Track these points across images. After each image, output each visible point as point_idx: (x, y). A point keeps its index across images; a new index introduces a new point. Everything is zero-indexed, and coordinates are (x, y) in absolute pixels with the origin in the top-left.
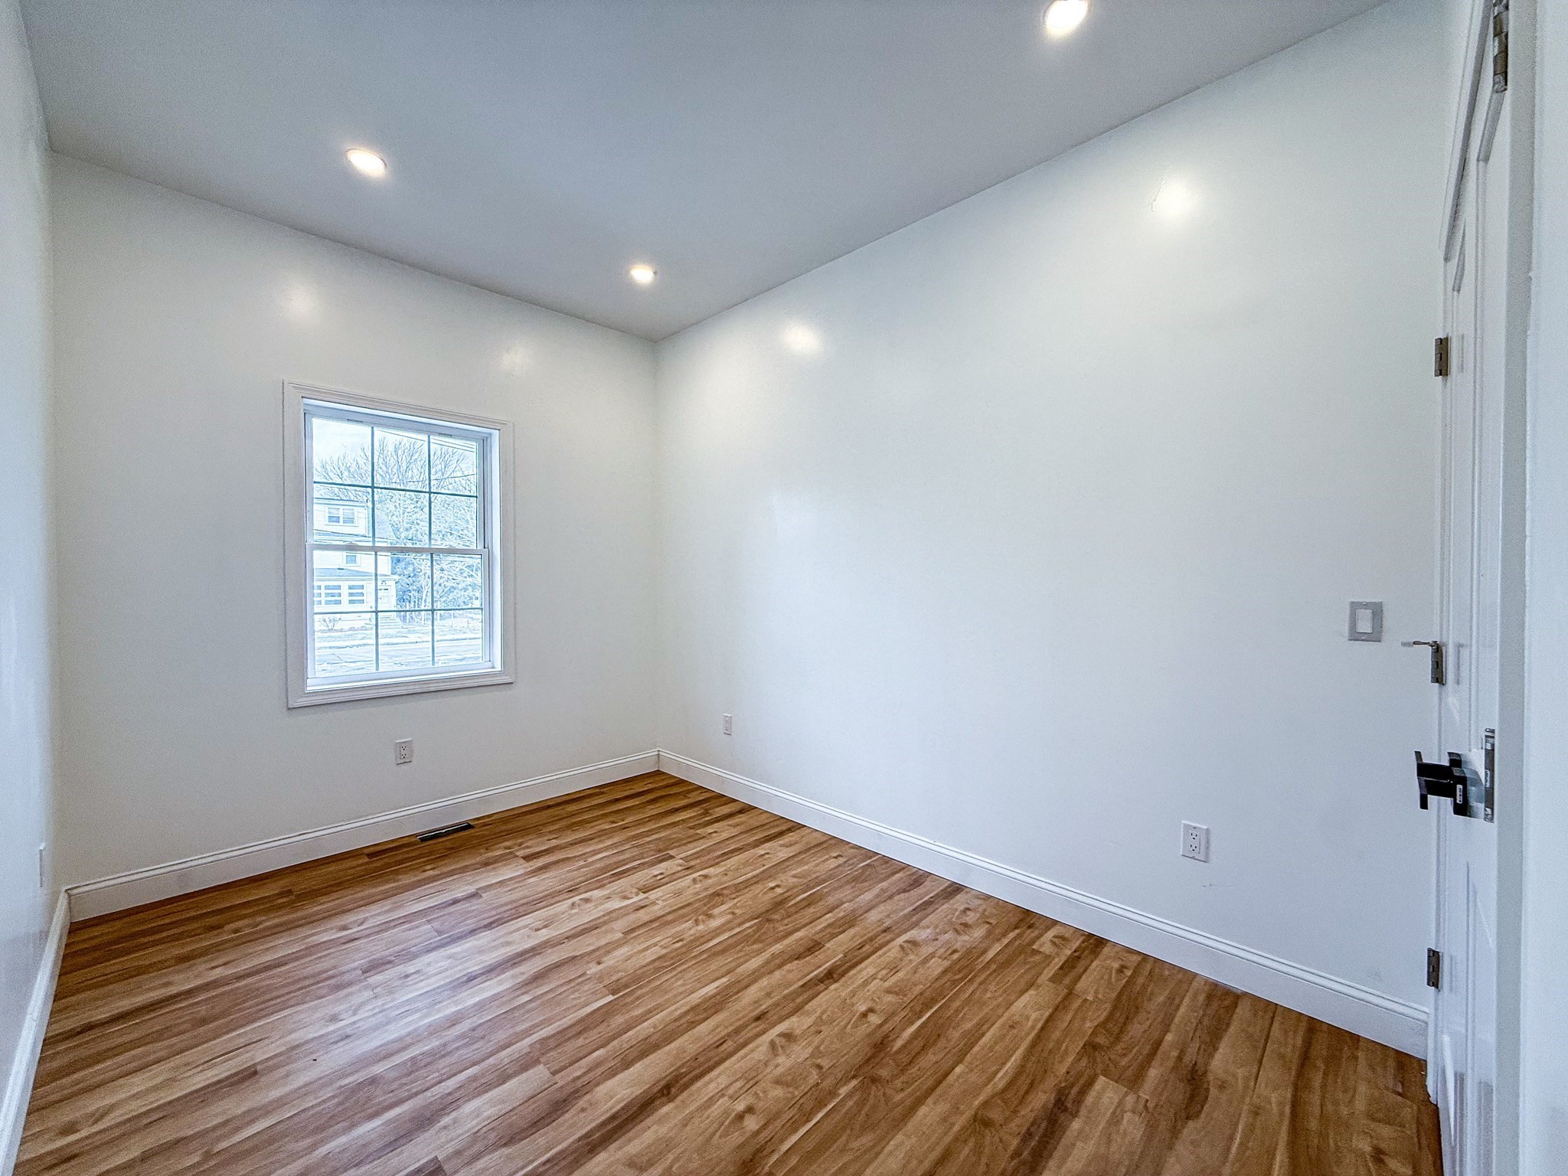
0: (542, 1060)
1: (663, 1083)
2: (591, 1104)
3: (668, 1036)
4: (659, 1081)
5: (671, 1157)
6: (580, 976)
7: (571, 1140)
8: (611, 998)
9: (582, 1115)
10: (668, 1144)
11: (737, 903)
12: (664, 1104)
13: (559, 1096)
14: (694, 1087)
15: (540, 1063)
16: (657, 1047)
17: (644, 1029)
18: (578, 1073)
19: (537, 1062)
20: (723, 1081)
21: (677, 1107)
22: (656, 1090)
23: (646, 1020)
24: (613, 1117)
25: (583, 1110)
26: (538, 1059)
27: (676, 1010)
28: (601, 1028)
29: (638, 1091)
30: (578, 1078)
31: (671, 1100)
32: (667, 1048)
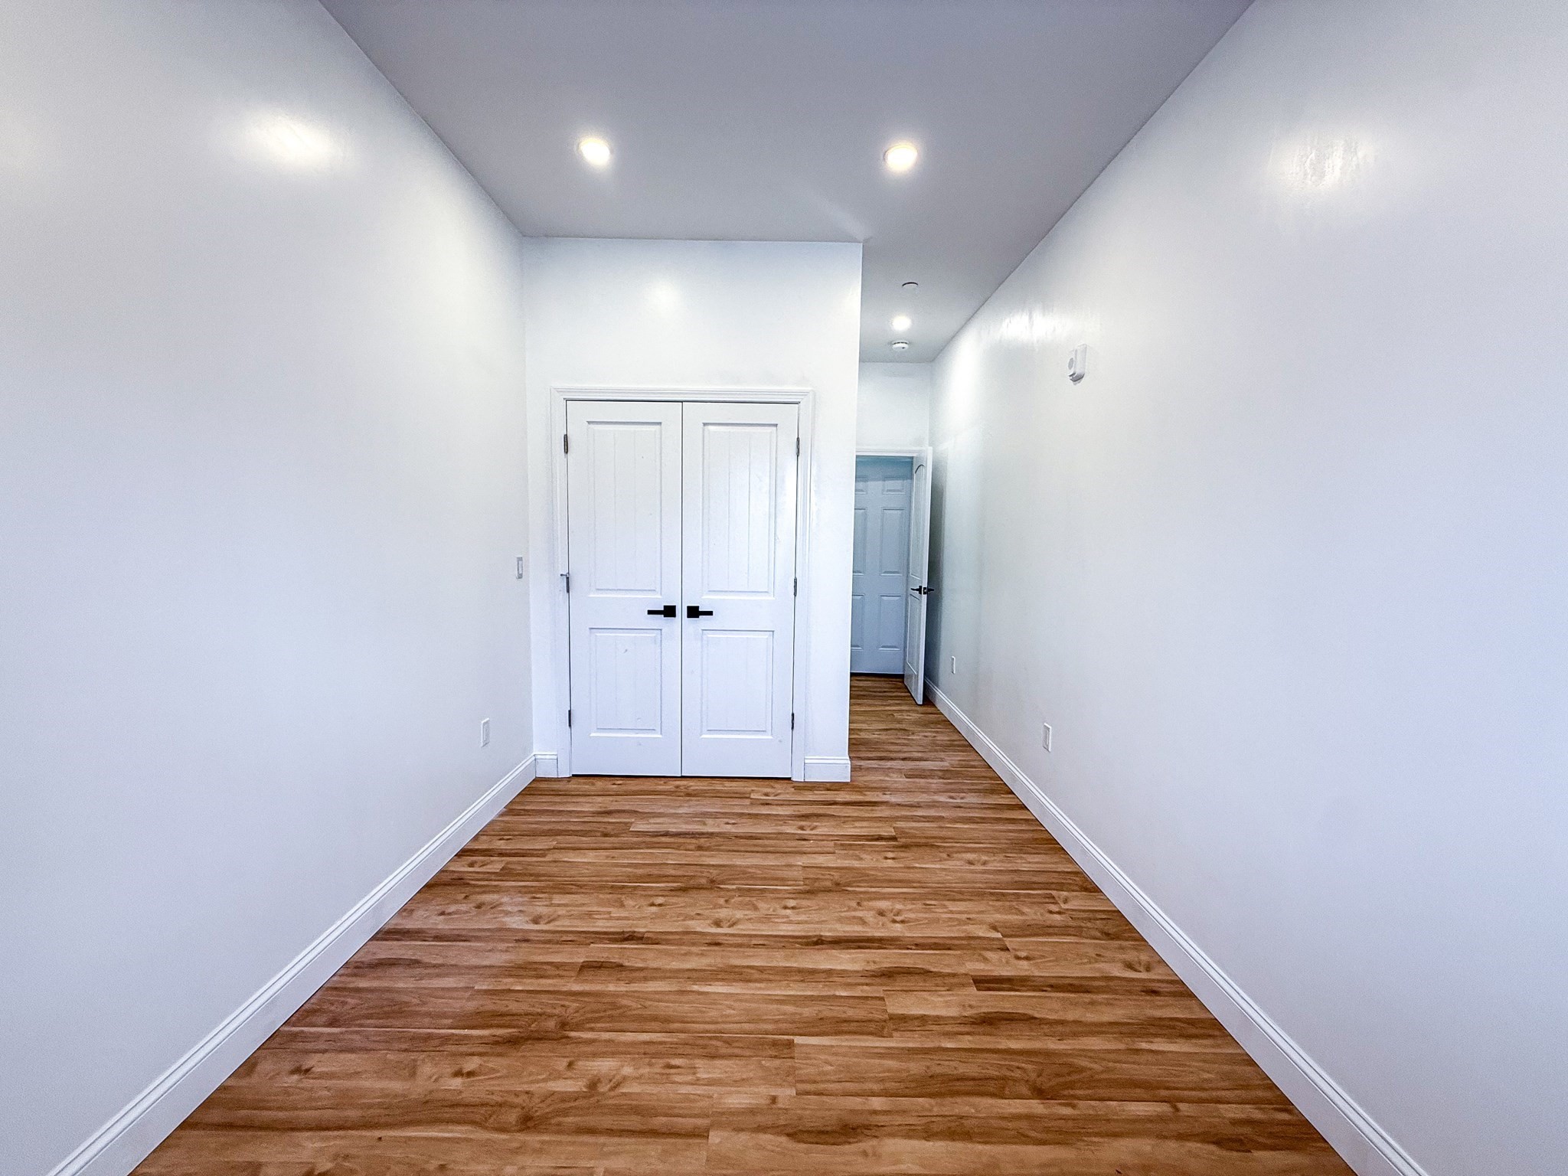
0: (887, 1016)
1: (816, 947)
2: (868, 962)
3: (786, 973)
4: (818, 949)
5: (843, 914)
6: (808, 1093)
7: (891, 951)
8: (798, 1040)
9: (877, 960)
10: (840, 920)
11: (544, 1080)
12: (826, 937)
13: (884, 980)
14: (803, 934)
15: (890, 1015)
16: (800, 971)
17: (796, 990)
18: (865, 987)
19: (892, 1017)
20: (784, 927)
21: (821, 931)
22: (824, 946)
23: (787, 996)
24: (860, 948)
25: (874, 962)
26: (891, 1019)
27: (760, 989)
28: (826, 1013)
29: (834, 952)
30: (867, 985)
31: (821, 936)
32: (795, 965)
